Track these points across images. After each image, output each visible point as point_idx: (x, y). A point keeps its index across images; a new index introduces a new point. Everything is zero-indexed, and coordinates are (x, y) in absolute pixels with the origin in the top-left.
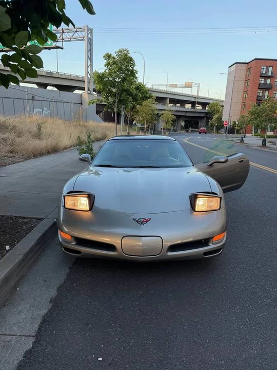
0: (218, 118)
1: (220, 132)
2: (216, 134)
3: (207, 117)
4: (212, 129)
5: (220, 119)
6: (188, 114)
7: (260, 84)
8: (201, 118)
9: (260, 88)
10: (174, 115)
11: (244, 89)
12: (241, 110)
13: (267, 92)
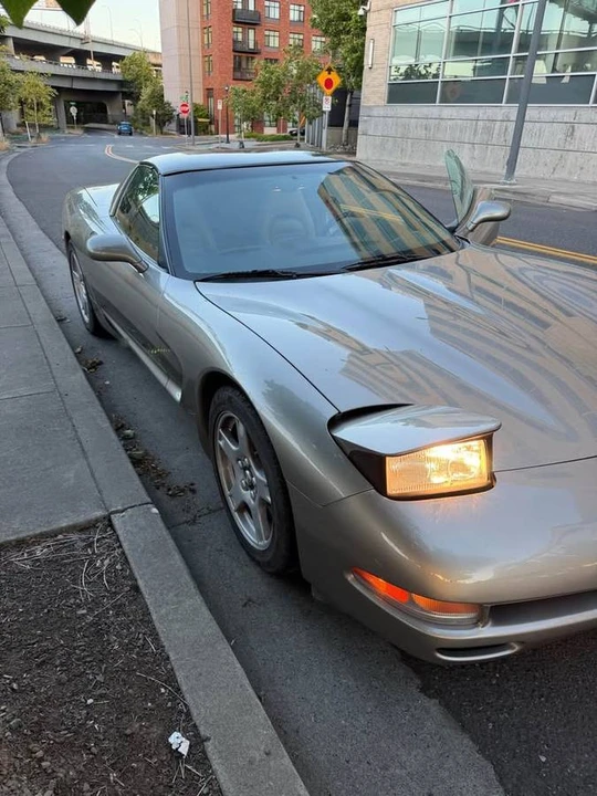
0: (152, 96)
1: (165, 130)
2: (160, 137)
3: (124, 93)
4: (148, 124)
5: (158, 98)
6: (78, 85)
7: (234, 11)
8: (112, 94)
9: (237, 23)
10: (53, 87)
11: (202, 22)
12: (204, 75)
13: (251, 32)
